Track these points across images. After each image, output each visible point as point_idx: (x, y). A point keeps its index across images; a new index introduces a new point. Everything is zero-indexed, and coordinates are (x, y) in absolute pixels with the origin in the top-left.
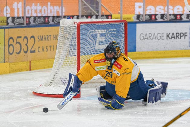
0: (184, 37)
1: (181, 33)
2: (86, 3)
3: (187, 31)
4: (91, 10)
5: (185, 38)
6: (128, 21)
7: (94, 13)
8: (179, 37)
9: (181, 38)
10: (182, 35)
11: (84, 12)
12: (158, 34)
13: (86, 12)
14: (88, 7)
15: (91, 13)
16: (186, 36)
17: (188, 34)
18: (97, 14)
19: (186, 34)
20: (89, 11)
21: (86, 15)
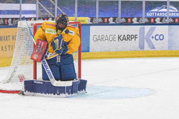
0: (134, 38)
1: (132, 35)
2: (42, 6)
3: (138, 33)
4: (47, 13)
5: (135, 40)
6: (82, 23)
7: (50, 15)
8: (130, 39)
9: (131, 40)
10: (132, 37)
12: (110, 36)
13: (42, 14)
14: (44, 10)
15: (47, 16)
16: (137, 38)
17: (138, 36)
18: (53, 17)
19: (136, 36)
20: (46, 14)
21: (43, 17)
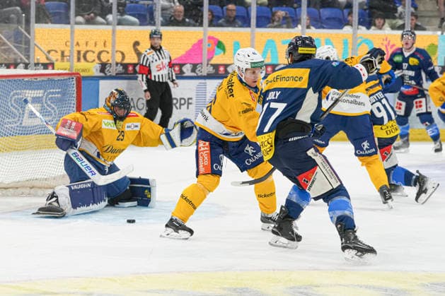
0: (186, 105)
1: (181, 99)
2: (6, 41)
3: (193, 95)
4: (15, 54)
5: (188, 108)
6: (83, 74)
7: (21, 59)
8: (178, 105)
9: (180, 108)
10: (183, 102)
11: (2, 56)
12: (139, 99)
13: (6, 57)
14: (10, 48)
15: (15, 60)
16: (191, 103)
17: (193, 101)
18: (27, 61)
19: (190, 101)
20: (12, 56)
21: (6, 62)
